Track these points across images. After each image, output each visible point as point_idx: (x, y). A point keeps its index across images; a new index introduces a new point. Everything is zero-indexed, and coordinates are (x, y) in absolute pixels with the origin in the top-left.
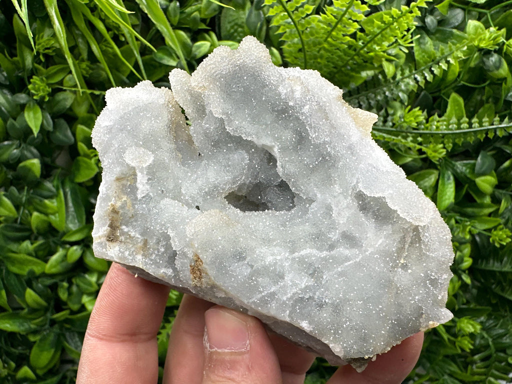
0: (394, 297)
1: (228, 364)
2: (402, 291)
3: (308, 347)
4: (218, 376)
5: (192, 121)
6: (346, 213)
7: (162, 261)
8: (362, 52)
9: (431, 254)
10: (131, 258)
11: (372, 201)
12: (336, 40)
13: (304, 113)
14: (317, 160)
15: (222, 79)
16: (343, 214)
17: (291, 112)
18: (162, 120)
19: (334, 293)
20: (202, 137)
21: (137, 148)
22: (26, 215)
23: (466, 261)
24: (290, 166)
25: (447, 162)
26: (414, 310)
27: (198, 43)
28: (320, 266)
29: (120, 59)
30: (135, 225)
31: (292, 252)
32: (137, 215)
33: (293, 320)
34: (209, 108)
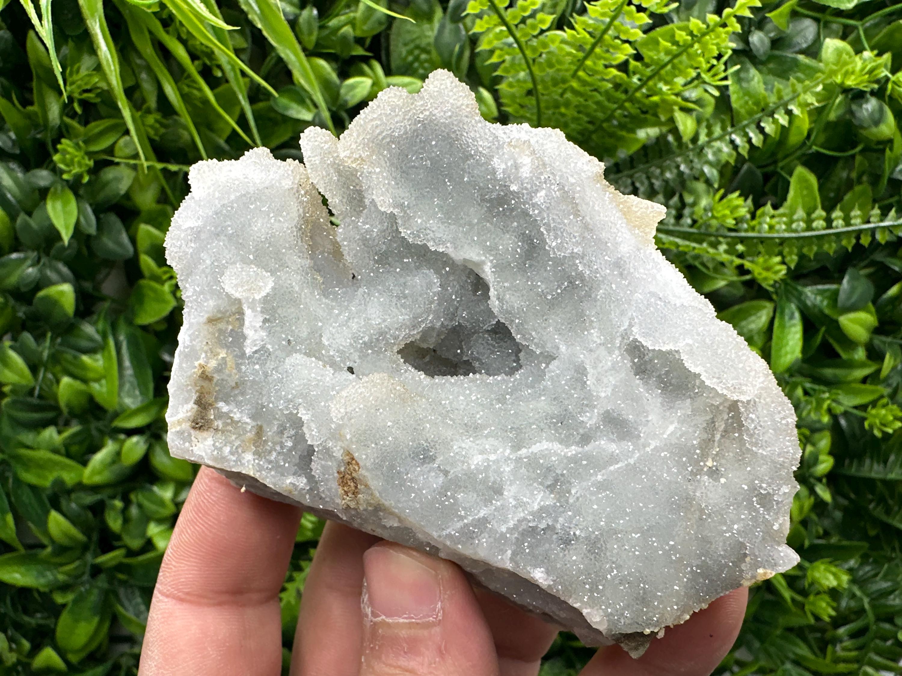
0: (695, 527)
1: (405, 645)
2: (709, 515)
3: (545, 614)
4: (387, 665)
5: (341, 217)
6: (611, 379)
7: (289, 463)
8: (638, 95)
9: (760, 451)
10: (234, 458)
11: (657, 358)
12: (592, 75)
13: (536, 203)
14: (559, 287)
15: (393, 146)
16: (605, 380)
17: (513, 202)
18: (288, 217)
19: (590, 518)
20: (358, 245)
21: (244, 266)
22: (48, 383)
23: (823, 462)
24: (512, 297)
25: (789, 287)
26: (731, 549)
27: (351, 81)
28: (565, 472)
29: (214, 109)
30: (242, 401)
31: (517, 447)
32: (244, 382)
33: (519, 567)
34: (369, 196)
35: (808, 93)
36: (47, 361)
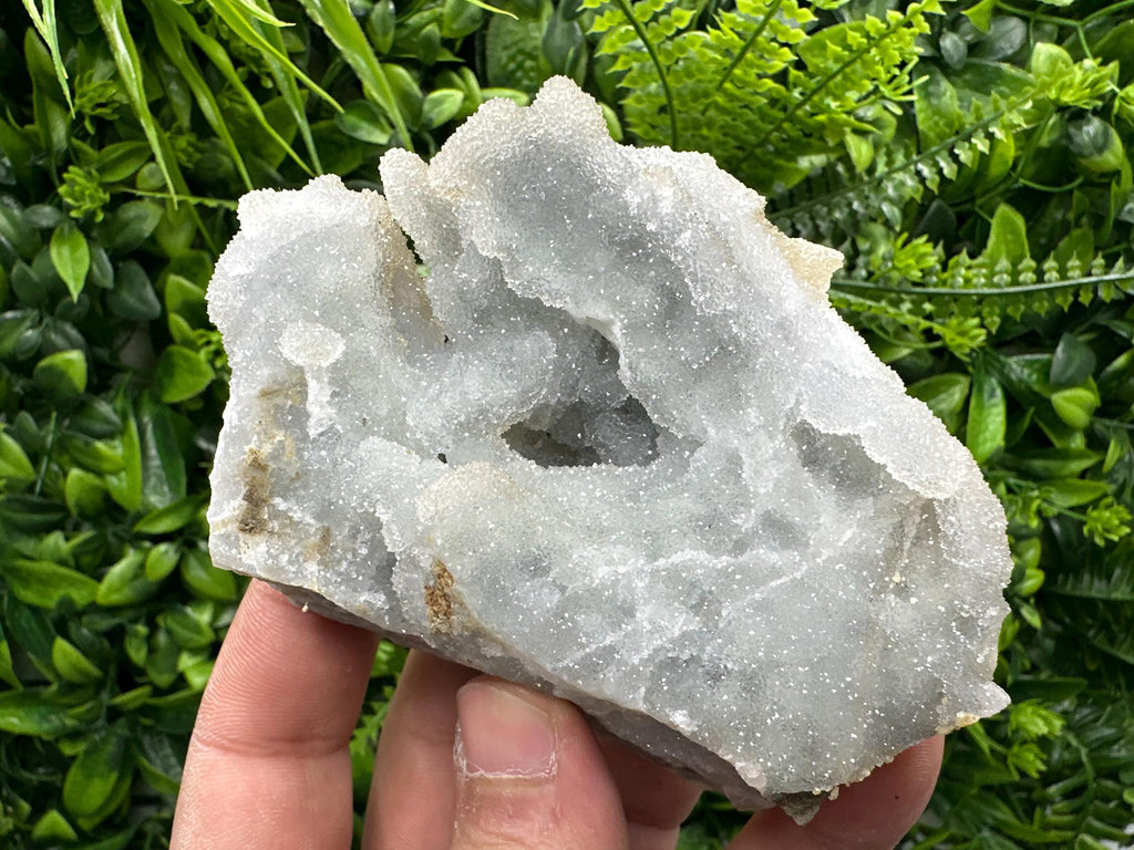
0: (878, 659)
1: (509, 807)
2: (897, 644)
3: (686, 769)
4: (486, 832)
5: (430, 265)
6: (773, 470)
7: (363, 575)
8: (799, 113)
9: (961, 563)
10: (294, 569)
11: (831, 444)
12: (743, 88)
13: (680, 247)
14: (708, 353)
15: (498, 173)
16: (766, 473)
17: (650, 245)
18: (365, 263)
19: (745, 647)
20: (453, 299)
21: (308, 324)
22: (53, 476)
23: (1031, 577)
24: (649, 366)
25: (988, 358)
26: (924, 687)
27: (436, 94)
28: (713, 588)
29: (263, 129)
30: (304, 497)
31: (653, 557)
32: (306, 473)
33: (655, 708)
34: (467, 237)
35: (1015, 112)
36: (52, 447)
